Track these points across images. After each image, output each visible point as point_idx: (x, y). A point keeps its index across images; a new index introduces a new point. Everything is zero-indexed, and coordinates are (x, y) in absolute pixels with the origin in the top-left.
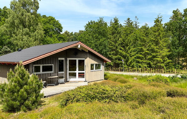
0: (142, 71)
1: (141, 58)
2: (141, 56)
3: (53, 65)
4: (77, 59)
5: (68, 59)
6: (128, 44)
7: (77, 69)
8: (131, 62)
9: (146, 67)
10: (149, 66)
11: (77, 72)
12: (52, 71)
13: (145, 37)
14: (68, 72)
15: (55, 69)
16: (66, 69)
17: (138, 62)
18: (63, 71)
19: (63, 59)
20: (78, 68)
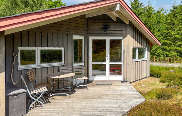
0: (170, 60)
1: (169, 45)
2: (168, 42)
3: (63, 49)
4: (108, 39)
5: (91, 38)
6: (152, 27)
7: (108, 57)
8: (156, 50)
9: (176, 56)
10: (179, 54)
11: (108, 63)
12: (61, 61)
13: (173, 17)
14: (91, 63)
15: (66, 59)
16: (86, 57)
17: (165, 50)
18: (81, 61)
19: (82, 38)
20: (109, 55)
